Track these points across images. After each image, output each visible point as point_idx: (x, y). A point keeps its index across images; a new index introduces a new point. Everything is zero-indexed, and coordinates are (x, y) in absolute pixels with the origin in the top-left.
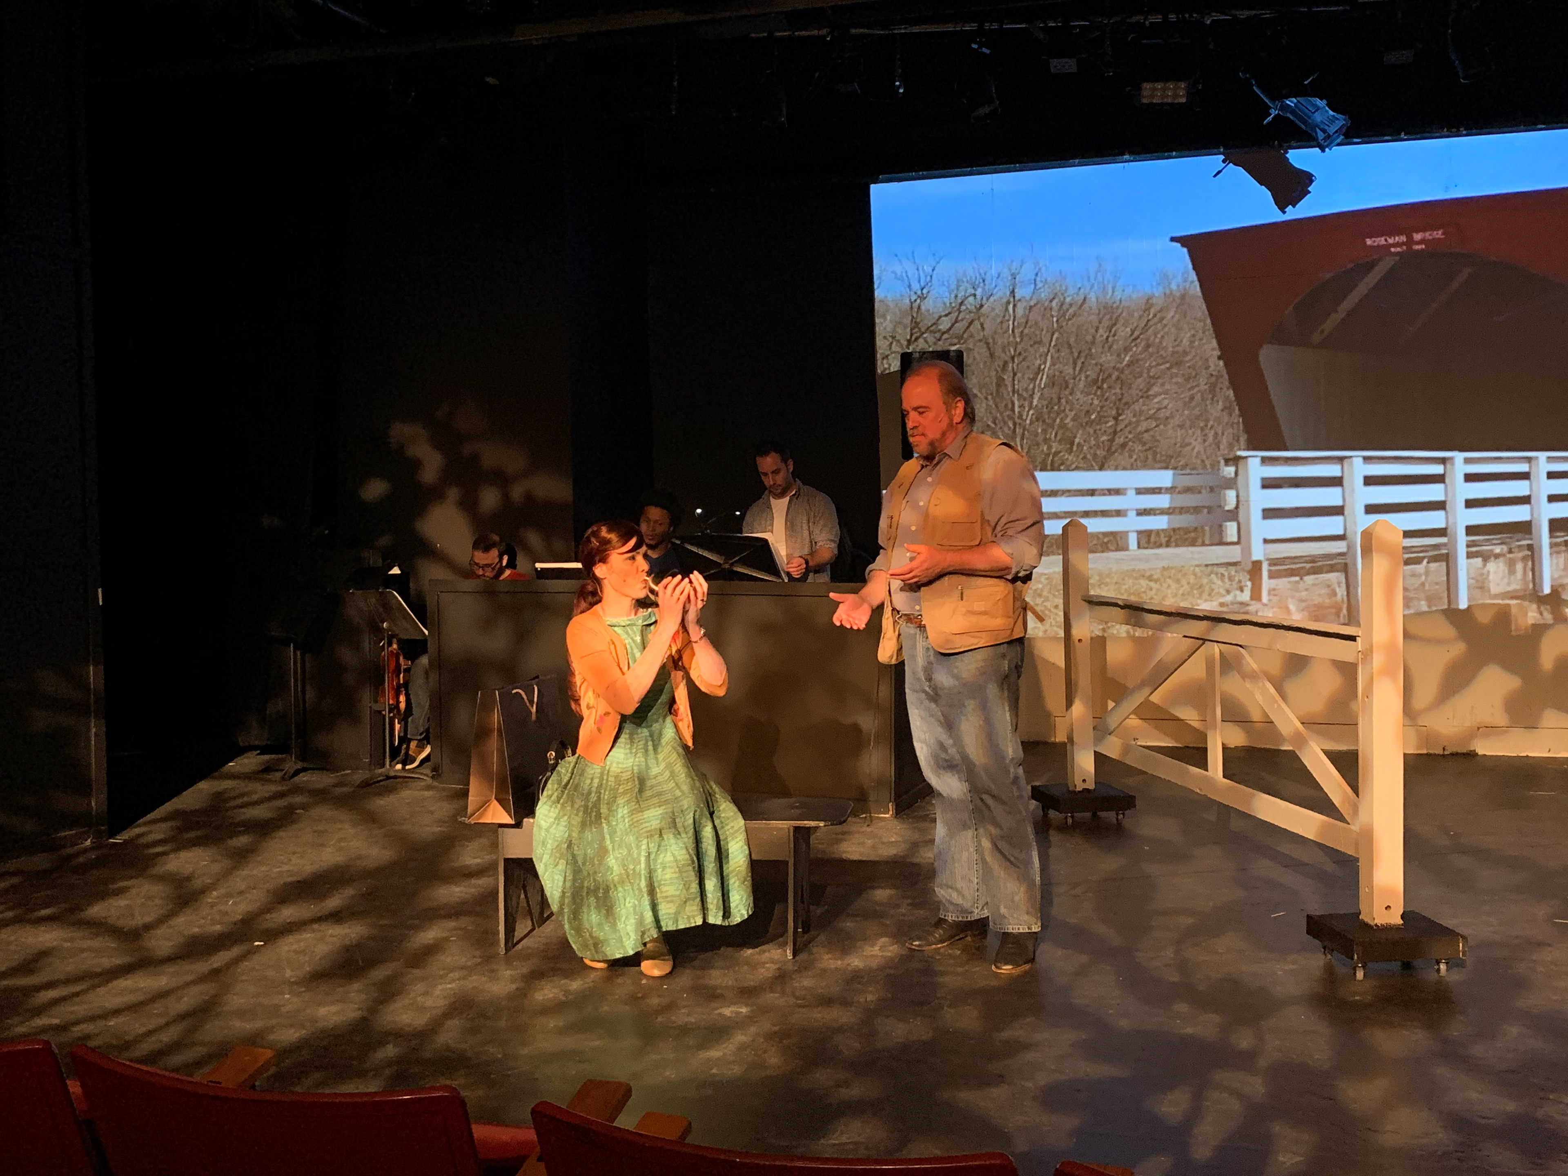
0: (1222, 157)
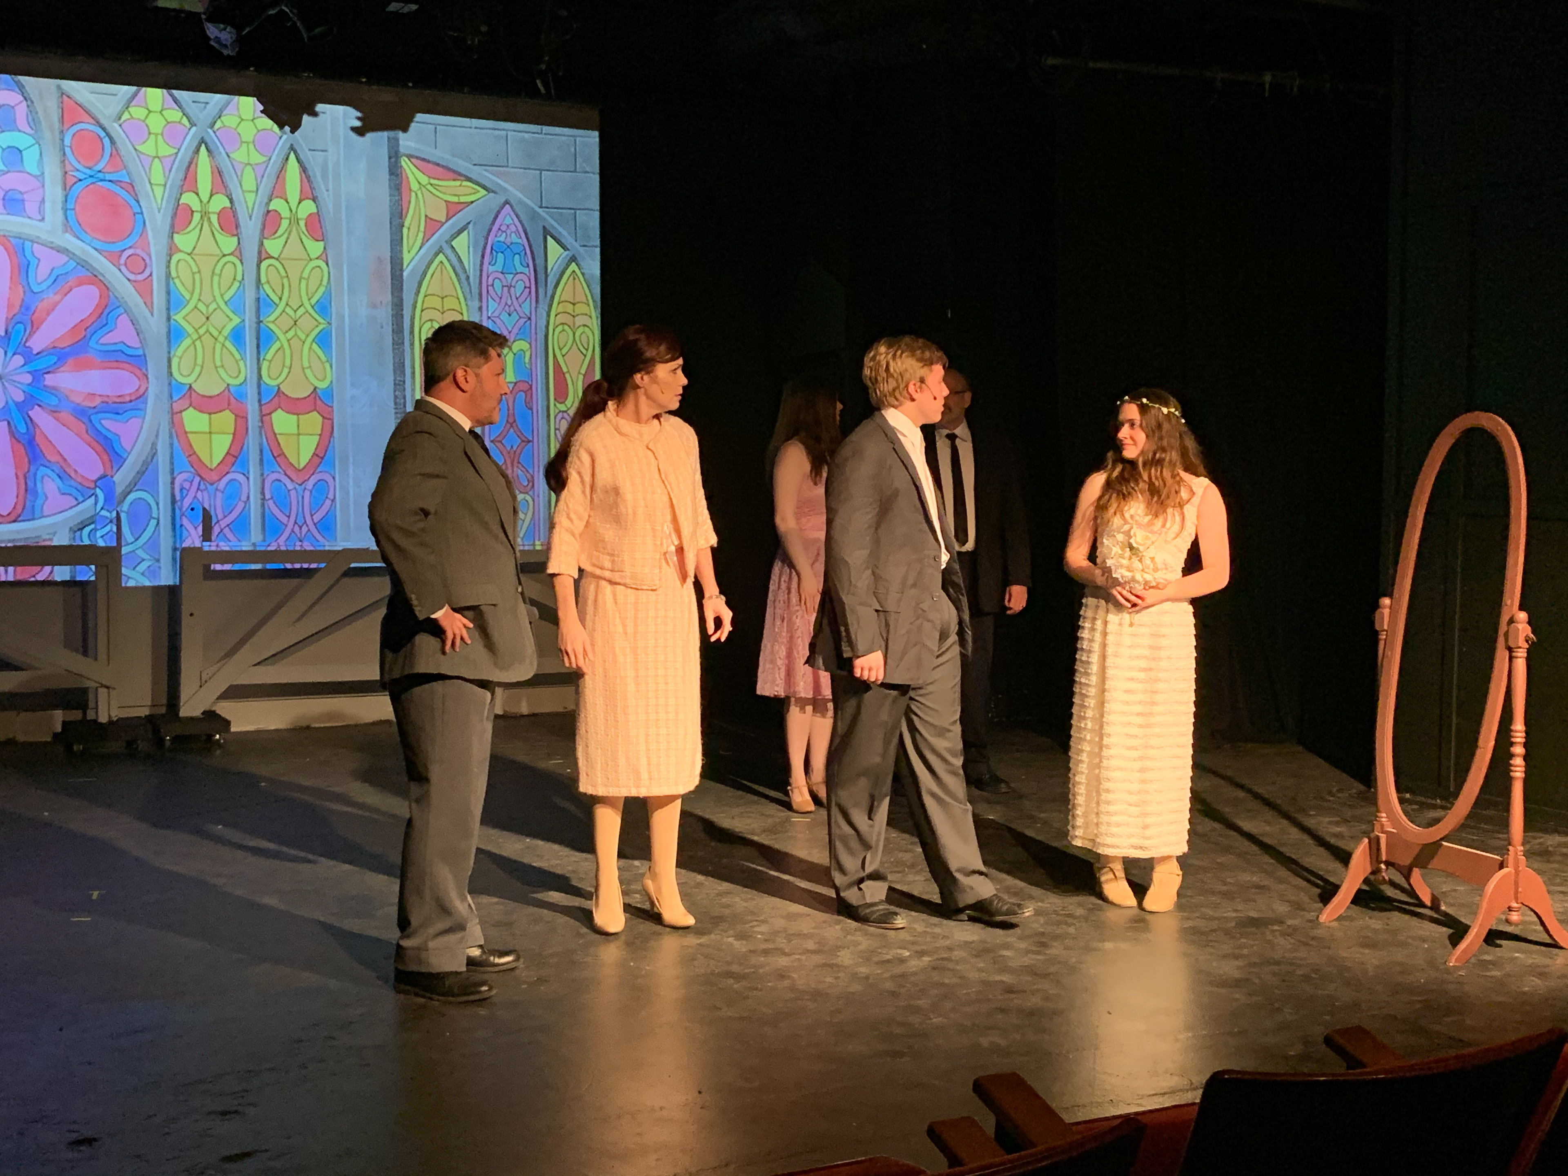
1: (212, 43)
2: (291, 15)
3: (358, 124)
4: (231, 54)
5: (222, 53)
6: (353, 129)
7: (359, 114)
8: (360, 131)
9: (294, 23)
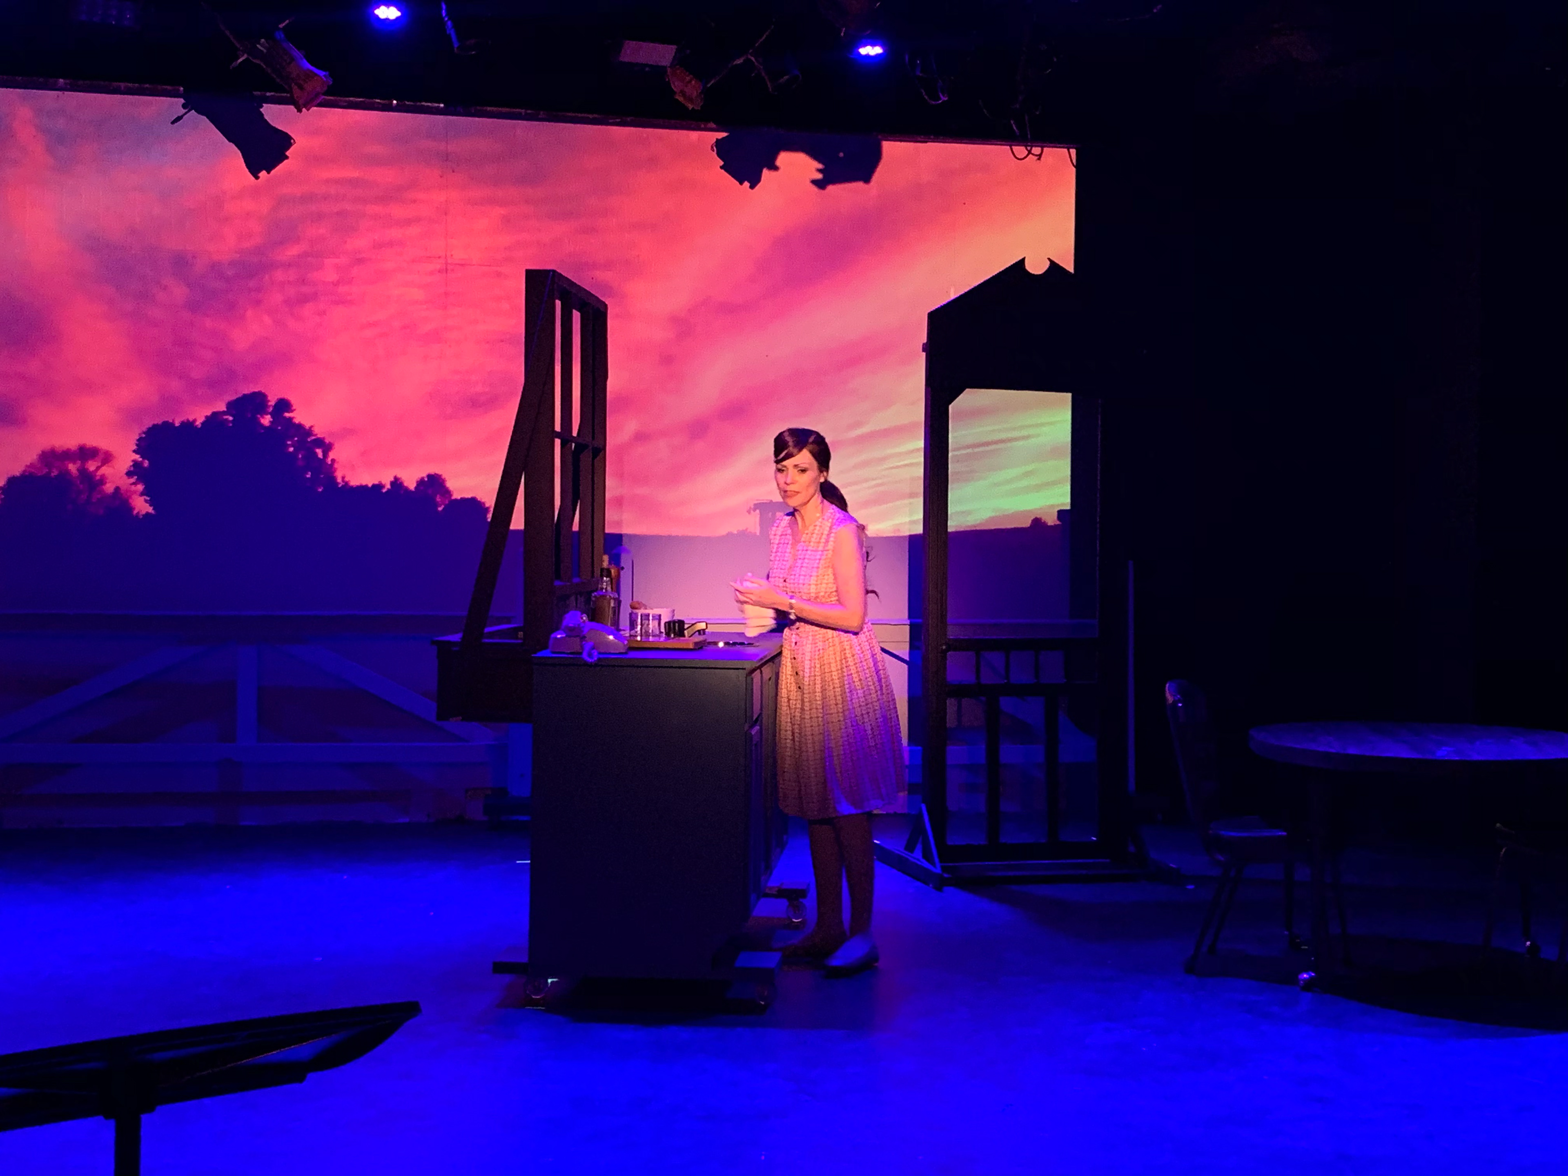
0: (182, 101)
1: (677, 97)
2: (757, 65)
3: (819, 176)
6: (815, 182)
7: (820, 166)
8: (820, 184)
9: (759, 73)
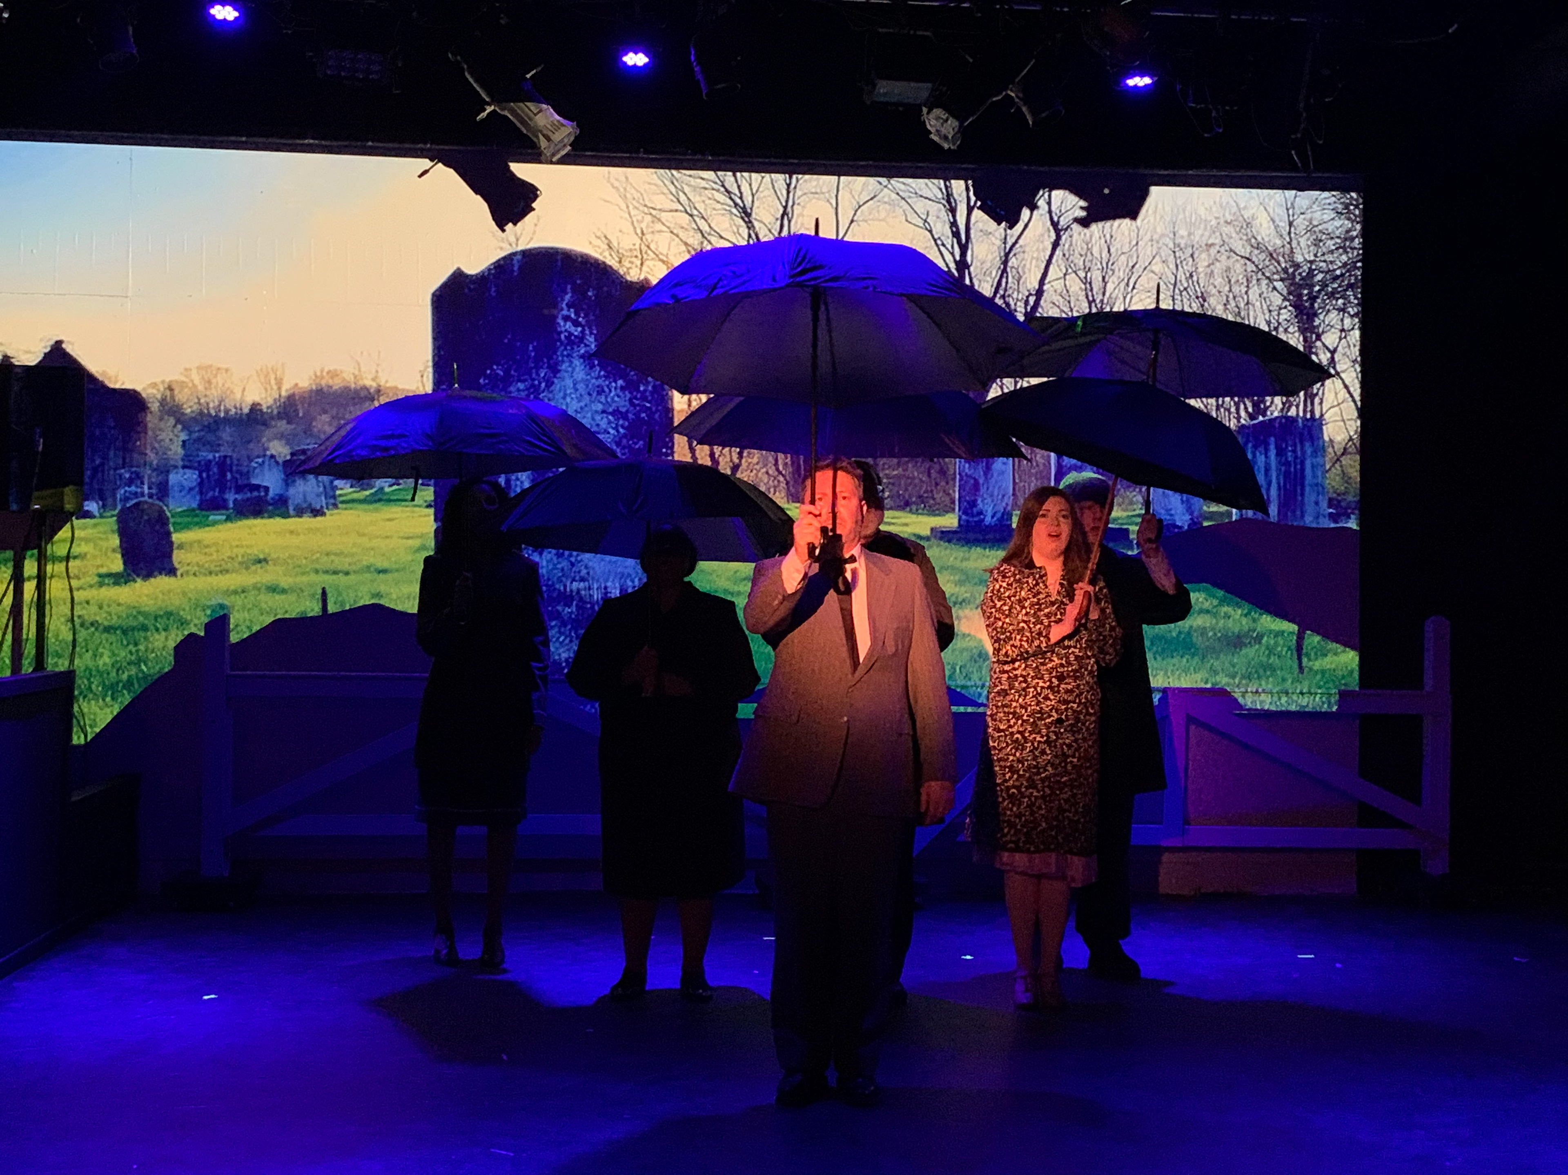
1: (932, 136)
2: (1017, 100)
3: (1083, 214)
4: (952, 148)
5: (942, 148)
6: (1077, 220)
7: (1083, 203)
8: (1084, 222)
9: (1019, 109)
